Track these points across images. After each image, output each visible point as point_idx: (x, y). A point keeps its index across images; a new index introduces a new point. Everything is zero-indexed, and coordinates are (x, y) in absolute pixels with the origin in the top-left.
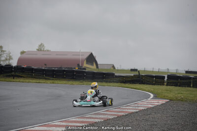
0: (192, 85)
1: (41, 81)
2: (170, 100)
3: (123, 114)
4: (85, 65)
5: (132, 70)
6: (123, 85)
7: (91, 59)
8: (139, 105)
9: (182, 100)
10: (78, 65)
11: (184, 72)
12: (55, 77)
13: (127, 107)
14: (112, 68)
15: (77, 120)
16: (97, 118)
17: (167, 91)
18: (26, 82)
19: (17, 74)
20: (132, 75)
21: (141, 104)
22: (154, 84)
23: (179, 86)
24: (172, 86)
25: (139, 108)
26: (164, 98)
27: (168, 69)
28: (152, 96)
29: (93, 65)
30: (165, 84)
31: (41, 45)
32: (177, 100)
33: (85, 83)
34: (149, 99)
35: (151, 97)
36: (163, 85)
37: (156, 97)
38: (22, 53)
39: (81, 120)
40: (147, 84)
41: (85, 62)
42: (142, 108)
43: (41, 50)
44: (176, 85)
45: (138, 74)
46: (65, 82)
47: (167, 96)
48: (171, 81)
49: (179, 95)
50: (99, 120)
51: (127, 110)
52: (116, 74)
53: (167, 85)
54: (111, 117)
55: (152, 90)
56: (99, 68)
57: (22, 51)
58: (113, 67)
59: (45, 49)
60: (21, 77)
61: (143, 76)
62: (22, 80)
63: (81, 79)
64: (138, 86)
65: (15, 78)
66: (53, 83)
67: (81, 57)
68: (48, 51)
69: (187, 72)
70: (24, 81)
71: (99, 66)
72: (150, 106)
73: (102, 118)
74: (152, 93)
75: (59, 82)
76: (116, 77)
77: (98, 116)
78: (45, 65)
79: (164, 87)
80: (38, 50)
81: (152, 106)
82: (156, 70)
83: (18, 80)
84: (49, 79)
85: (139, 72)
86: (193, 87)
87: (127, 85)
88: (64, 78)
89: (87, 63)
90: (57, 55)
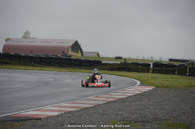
0: (176, 73)
1: (29, 68)
2: (156, 87)
3: (112, 100)
4: (70, 53)
5: (117, 58)
6: (110, 72)
7: (76, 46)
8: (127, 92)
9: (167, 87)
10: (64, 52)
11: (168, 60)
12: (43, 65)
13: (116, 94)
14: (97, 56)
15: (69, 105)
16: (88, 104)
17: (153, 78)
18: (14, 69)
19: (5, 60)
20: (119, 62)
21: (129, 91)
22: (140, 72)
23: (165, 74)
24: (157, 73)
25: (127, 94)
26: (150, 85)
27: (152, 57)
28: (139, 83)
29: (78, 52)
30: (151, 71)
31: (27, 33)
32: (163, 87)
33: (72, 70)
34: (136, 86)
35: (138, 85)
36: (149, 72)
37: (142, 84)
38: (8, 40)
39: (73, 105)
40: (133, 71)
41: (70, 50)
42: (130, 95)
43: (26, 38)
44: (161, 73)
45: (124, 62)
46: (52, 69)
47: (153, 83)
48: (157, 69)
49: (165, 82)
50: (90, 106)
51: (116, 97)
52: (102, 62)
53: (152, 73)
54: (101, 103)
55: (138, 77)
56: (84, 55)
57: (7, 38)
58: (98, 54)
59: (31, 37)
60: (9, 64)
61: (129, 63)
62: (10, 66)
63: (69, 67)
64: (124, 73)
65: (3, 64)
66: (41, 70)
67: (66, 45)
68: (33, 38)
69: (170, 60)
70: (12, 67)
71: (84, 53)
72: (138, 92)
73: (93, 104)
74: (138, 80)
75: (46, 68)
76: (103, 64)
77: (88, 102)
78: (31, 52)
79: (149, 75)
80: (23, 37)
81: (139, 92)
82: (140, 57)
83: (6, 67)
84: (37, 66)
85: (125, 59)
86: (178, 74)
87: (113, 72)
88: (52, 65)
89: (72, 51)
90: (42, 42)
